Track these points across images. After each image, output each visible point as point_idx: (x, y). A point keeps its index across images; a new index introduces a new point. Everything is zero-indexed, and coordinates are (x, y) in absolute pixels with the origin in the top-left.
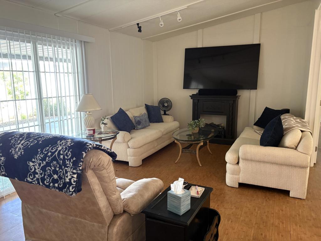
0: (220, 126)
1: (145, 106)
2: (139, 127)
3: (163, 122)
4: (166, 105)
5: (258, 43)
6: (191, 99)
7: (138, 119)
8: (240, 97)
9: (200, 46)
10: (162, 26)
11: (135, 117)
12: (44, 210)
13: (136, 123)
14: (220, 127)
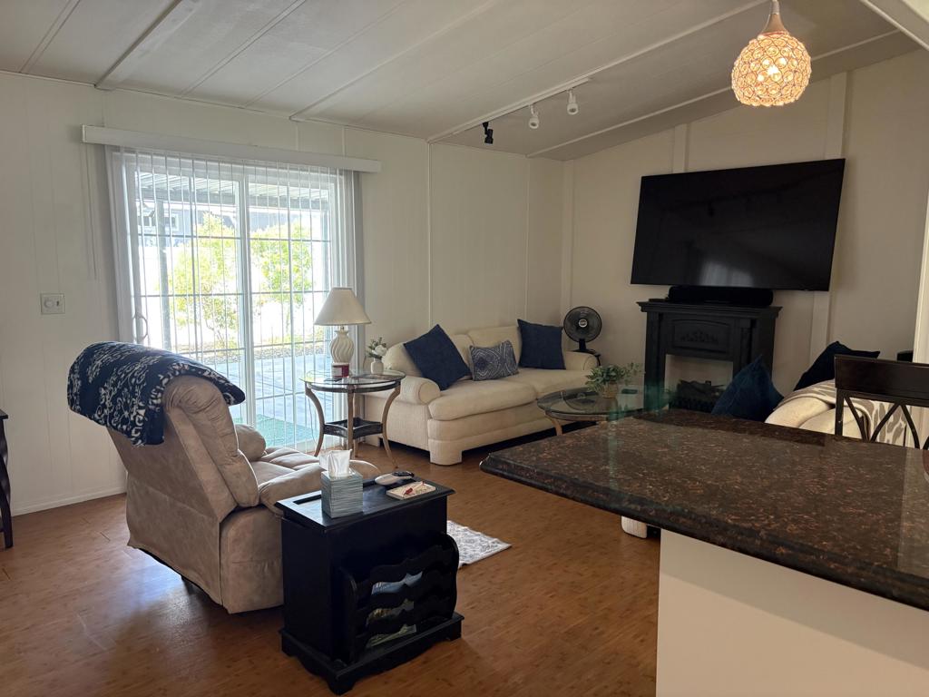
0: (718, 391)
1: (517, 325)
2: (483, 374)
3: (564, 368)
4: (583, 324)
5: (838, 156)
6: (642, 311)
7: (481, 354)
8: (780, 312)
9: (679, 169)
10: (536, 127)
11: (473, 349)
12: (151, 489)
13: (476, 365)
14: (717, 394)
